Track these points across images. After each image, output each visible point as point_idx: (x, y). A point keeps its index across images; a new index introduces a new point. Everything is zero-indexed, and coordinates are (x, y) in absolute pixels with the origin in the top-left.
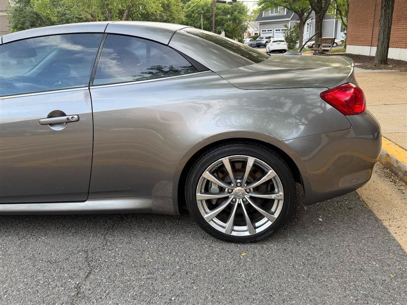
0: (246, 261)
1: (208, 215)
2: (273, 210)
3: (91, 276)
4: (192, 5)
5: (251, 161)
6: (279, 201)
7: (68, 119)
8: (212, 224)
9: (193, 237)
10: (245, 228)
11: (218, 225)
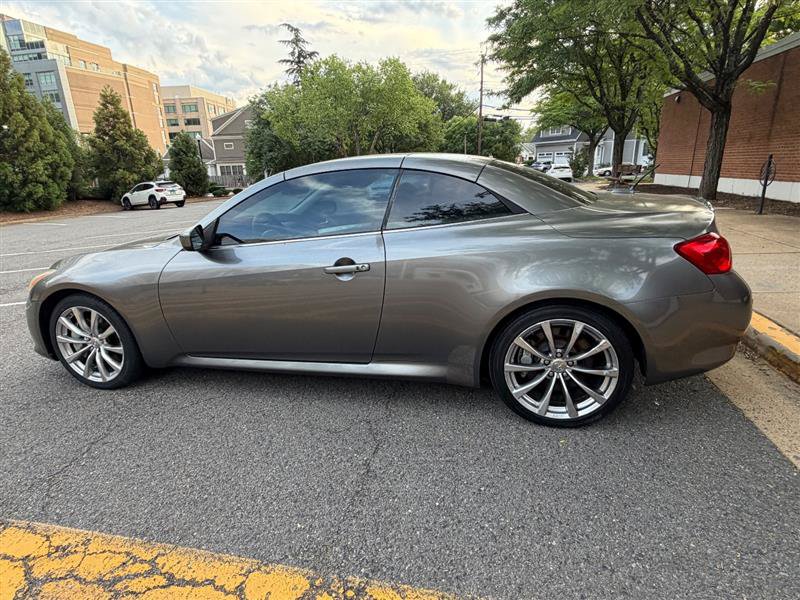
0: (566, 450)
1: (517, 390)
2: (602, 389)
3: (380, 453)
4: (454, 124)
5: (579, 327)
6: (611, 379)
7: (358, 268)
8: (521, 401)
9: (493, 414)
10: (563, 409)
11: (529, 404)
